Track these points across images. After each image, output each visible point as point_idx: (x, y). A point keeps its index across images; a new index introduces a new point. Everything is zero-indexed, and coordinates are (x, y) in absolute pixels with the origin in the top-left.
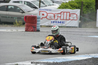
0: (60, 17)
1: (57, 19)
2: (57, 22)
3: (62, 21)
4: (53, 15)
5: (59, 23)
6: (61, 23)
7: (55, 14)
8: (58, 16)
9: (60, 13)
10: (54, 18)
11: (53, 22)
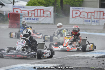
0: (34, 14)
1: (31, 16)
2: (31, 19)
3: (36, 18)
4: (27, 12)
5: (33, 19)
6: (35, 20)
7: (29, 12)
8: (32, 13)
9: (34, 11)
10: (28, 15)
11: (27, 19)
